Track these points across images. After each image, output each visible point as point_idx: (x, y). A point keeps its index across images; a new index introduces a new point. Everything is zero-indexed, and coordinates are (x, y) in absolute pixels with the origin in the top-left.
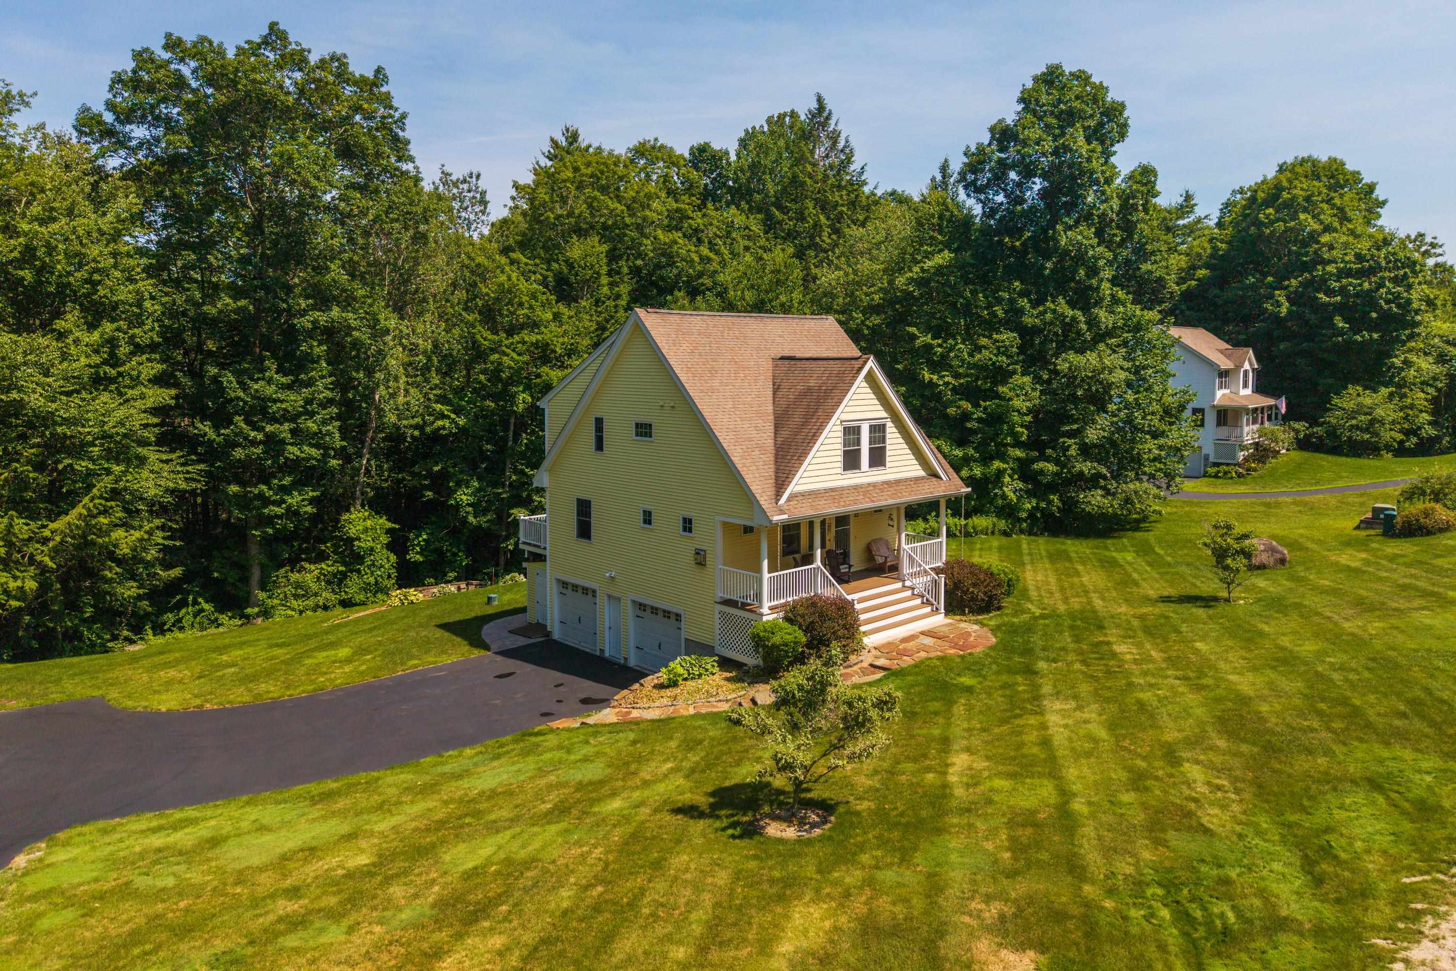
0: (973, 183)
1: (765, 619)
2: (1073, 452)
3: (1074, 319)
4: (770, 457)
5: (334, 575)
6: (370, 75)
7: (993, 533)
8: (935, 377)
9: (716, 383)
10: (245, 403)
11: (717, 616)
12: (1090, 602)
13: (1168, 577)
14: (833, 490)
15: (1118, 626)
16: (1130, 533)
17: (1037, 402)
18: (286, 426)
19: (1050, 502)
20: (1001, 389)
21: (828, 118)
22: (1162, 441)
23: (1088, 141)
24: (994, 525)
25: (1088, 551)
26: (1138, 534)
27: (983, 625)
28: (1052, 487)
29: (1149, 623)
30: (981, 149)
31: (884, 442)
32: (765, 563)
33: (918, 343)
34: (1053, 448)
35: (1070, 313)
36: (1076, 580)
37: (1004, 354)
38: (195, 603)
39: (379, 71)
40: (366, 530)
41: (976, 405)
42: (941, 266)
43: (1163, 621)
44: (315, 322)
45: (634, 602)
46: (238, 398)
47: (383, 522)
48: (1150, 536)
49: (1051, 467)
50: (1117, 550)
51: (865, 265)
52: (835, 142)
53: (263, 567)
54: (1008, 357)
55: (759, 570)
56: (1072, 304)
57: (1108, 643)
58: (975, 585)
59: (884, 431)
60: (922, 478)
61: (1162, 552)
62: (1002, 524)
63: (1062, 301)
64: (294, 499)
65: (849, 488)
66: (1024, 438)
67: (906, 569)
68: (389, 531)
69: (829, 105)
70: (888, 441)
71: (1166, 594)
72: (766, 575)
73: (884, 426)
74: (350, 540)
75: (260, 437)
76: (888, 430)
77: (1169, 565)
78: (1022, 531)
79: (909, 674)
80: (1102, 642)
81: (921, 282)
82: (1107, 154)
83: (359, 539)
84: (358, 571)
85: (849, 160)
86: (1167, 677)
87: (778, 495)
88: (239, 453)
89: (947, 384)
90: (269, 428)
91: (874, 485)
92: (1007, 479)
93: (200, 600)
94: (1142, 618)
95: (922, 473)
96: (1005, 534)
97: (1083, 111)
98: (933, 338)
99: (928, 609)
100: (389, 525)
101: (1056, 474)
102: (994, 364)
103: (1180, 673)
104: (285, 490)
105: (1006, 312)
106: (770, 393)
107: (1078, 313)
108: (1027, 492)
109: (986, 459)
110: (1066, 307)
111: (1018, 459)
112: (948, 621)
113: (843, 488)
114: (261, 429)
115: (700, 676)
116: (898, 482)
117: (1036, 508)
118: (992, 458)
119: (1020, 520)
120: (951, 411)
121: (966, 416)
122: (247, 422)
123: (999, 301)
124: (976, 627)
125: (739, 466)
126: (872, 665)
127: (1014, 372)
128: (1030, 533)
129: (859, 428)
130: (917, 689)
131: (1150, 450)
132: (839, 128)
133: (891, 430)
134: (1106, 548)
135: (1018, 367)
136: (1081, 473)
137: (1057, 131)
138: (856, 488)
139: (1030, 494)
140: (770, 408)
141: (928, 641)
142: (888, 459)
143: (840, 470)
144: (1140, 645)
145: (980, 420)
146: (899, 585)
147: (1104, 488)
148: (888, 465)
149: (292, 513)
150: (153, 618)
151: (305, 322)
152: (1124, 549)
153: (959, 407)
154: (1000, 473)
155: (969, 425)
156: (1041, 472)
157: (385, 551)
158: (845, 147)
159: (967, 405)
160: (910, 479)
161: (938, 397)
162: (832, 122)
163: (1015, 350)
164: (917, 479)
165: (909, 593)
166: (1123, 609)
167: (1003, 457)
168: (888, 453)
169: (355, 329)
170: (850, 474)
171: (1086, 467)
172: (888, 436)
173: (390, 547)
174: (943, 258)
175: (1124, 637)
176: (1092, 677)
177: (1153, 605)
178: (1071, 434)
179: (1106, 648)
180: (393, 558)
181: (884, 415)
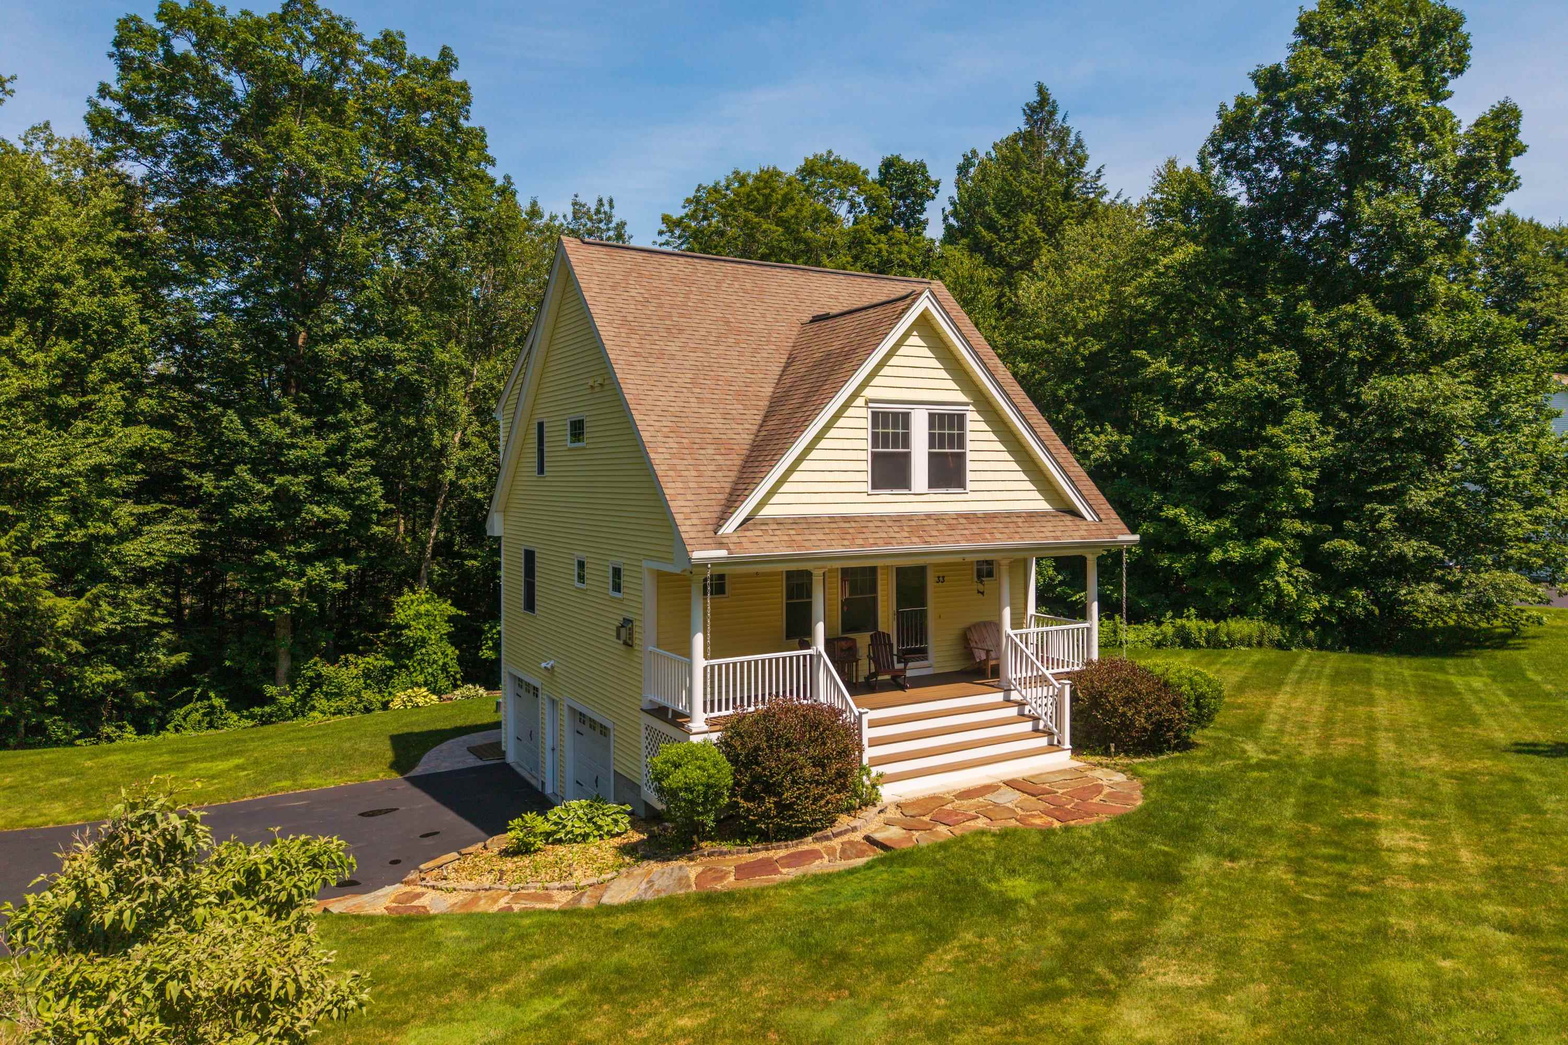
0: (1233, 154)
1: (695, 739)
2: (1385, 524)
3: (1384, 327)
4: (737, 460)
5: (383, 671)
6: (434, 58)
7: (1260, 644)
8: (1175, 421)
9: (673, 347)
10: (252, 448)
11: (644, 733)
12: (1369, 748)
13: (1539, 713)
14: (846, 519)
15: (1406, 792)
16: (1488, 652)
17: (1329, 451)
18: (302, 478)
19: (1351, 601)
20: (1270, 430)
21: (1052, 114)
22: (1539, 511)
23: (1403, 68)
24: (1262, 633)
25: (1407, 673)
26: (1500, 654)
27: (1135, 774)
28: (1355, 578)
29: (1476, 789)
30: (1241, 103)
31: (962, 444)
32: (698, 641)
33: (1149, 372)
34: (1355, 519)
35: (1379, 318)
36: (1361, 710)
37: (1274, 380)
38: (204, 696)
39: (445, 53)
40: (418, 616)
41: (1237, 458)
42: (1183, 265)
43: (1506, 787)
44: (345, 352)
45: (571, 709)
46: (244, 444)
47: (448, 608)
48: (1522, 656)
49: (1351, 547)
50: (1460, 673)
51: (1078, 273)
52: (1062, 142)
53: (294, 658)
54: (1282, 385)
55: (687, 653)
56: (1383, 308)
57: (1372, 825)
58: (1127, 701)
59: (962, 426)
60: (1044, 514)
61: (1539, 678)
62: (1276, 632)
63: (1368, 302)
64: (316, 572)
65: (882, 518)
66: (1309, 504)
67: (1013, 671)
68: (451, 619)
69: (1054, 94)
70: (969, 446)
71: (1529, 739)
72: (700, 662)
73: (962, 417)
74: (401, 627)
75: (268, 491)
76: (969, 426)
77: (1548, 695)
78: (1308, 644)
79: (915, 864)
80: (1357, 823)
81: (1153, 290)
82: (1437, 95)
83: (407, 626)
84: (407, 667)
85: (1081, 162)
86: (1480, 920)
87: (723, 518)
88: (239, 511)
89: (1191, 429)
90: (279, 480)
91: (938, 518)
92: (1282, 565)
93: (212, 694)
94: (1463, 778)
95: (1043, 505)
96: (1279, 645)
97: (1393, 24)
98: (1171, 364)
99: (1043, 741)
100: (453, 611)
101: (1361, 557)
102: (1261, 395)
103: (1514, 913)
104: (306, 559)
105: (1278, 323)
106: (776, 370)
107: (1392, 318)
108: (1315, 585)
109: (1250, 536)
110: (1372, 309)
111: (1299, 536)
112: (1075, 764)
113: (870, 518)
114: (271, 483)
115: (585, 837)
116: (990, 517)
117: (1330, 609)
118: (1261, 534)
119: (1303, 626)
120: (1197, 465)
121: (1220, 475)
122: (254, 472)
123: (1269, 308)
124: (1120, 778)
125: (660, 470)
126: (867, 838)
127: (1292, 407)
128: (1321, 647)
129: (906, 416)
130: (904, 897)
131: (1518, 524)
132: (1068, 124)
133: (975, 424)
134: (1442, 670)
135: (1299, 402)
136: (1402, 557)
137: (1351, 59)
138: (898, 519)
139: (1318, 588)
140: (768, 390)
141: (1009, 798)
142: (969, 476)
143: (867, 487)
144: (1439, 834)
145: (1241, 479)
146: (999, 697)
147: (1439, 580)
148: (970, 486)
149: (314, 591)
150: (160, 714)
151: (331, 351)
152: (1475, 672)
153: (1207, 461)
154: (1271, 556)
155: (1224, 488)
156: (1336, 554)
157: (444, 643)
158: (1075, 146)
159: (1218, 457)
160: (1018, 515)
161: (1181, 449)
162: (1059, 117)
163: (1291, 374)
164: (1031, 516)
165: (1013, 711)
166: (1433, 761)
167: (1273, 531)
168: (969, 466)
169: (400, 362)
170: (885, 496)
171: (1410, 548)
172: (969, 436)
173: (453, 639)
174: (1186, 252)
175: (1413, 814)
176: (1297, 901)
177: (1496, 757)
178: (1383, 498)
179: (1360, 834)
180: (451, 651)
181: (961, 397)
